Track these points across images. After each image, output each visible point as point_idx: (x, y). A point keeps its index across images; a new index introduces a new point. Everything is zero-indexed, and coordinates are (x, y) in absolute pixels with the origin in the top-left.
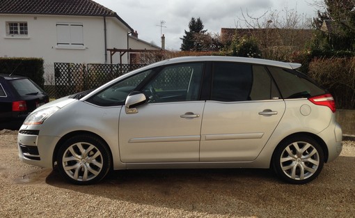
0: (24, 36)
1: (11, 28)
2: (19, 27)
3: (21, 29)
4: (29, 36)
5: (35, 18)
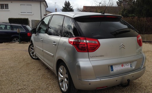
0: (7, 10)
1: (1, 6)
2: (4, 6)
3: (5, 7)
4: (9, 10)
5: (12, 2)
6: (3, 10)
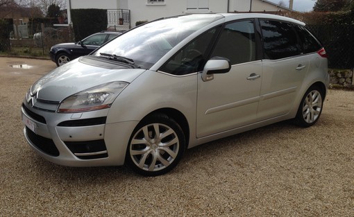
0: (161, 3)
4: (165, 3)
6: (155, 3)
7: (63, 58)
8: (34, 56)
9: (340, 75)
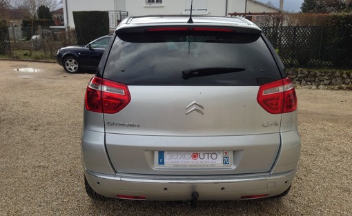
0: (159, 5)
7: (70, 61)
8: (37, 60)
9: (345, 76)
